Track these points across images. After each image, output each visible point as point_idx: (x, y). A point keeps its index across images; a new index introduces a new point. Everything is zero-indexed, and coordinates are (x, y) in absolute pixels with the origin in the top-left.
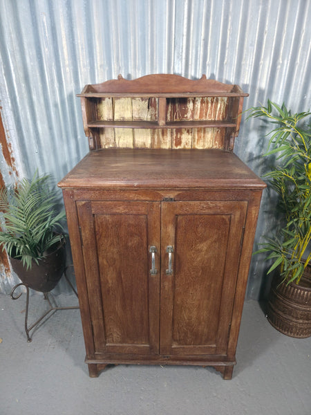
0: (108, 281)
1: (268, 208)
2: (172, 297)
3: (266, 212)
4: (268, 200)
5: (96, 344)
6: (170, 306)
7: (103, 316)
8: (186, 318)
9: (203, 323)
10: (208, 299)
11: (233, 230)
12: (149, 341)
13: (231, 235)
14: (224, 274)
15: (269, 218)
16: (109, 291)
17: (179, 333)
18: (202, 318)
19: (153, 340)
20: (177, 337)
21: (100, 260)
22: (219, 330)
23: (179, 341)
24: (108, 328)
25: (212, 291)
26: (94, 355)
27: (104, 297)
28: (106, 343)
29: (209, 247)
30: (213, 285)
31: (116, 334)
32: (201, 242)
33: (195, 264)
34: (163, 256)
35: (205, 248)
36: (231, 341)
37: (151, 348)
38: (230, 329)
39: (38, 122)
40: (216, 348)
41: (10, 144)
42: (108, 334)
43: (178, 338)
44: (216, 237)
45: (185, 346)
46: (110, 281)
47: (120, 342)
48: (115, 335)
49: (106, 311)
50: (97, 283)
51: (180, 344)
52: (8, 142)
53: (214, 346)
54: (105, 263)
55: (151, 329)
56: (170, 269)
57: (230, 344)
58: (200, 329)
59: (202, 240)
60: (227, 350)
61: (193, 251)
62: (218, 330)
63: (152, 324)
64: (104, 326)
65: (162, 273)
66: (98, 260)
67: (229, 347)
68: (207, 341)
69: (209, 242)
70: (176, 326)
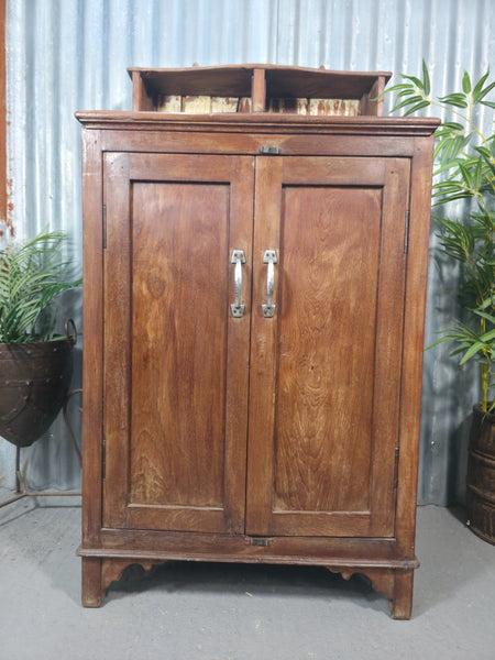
0: (146, 335)
1: (443, 302)
2: (272, 373)
3: (439, 310)
4: (441, 286)
5: (106, 503)
6: (270, 396)
7: (130, 425)
8: (303, 432)
9: (340, 448)
10: (348, 383)
11: (389, 218)
12: (223, 497)
13: (385, 230)
14: (376, 321)
15: (446, 322)
16: (146, 359)
17: (288, 473)
18: (336, 432)
19: (232, 491)
20: (284, 486)
21: (136, 284)
22: (375, 466)
23: (288, 498)
24: (136, 457)
25: (355, 361)
26: (99, 532)
27: (136, 374)
28: (128, 502)
29: (346, 259)
30: (355, 348)
31: (152, 474)
32: (329, 247)
33: (318, 296)
34: (256, 275)
35: (337, 261)
36: (402, 495)
37: (227, 515)
38: (397, 458)
39: (63, 147)
40: (370, 516)
41: (11, 181)
42: (135, 475)
43: (286, 490)
44: (356, 235)
45: (302, 512)
46: (151, 336)
47: (160, 501)
48: (150, 480)
49: (135, 411)
50: (124, 338)
51: (290, 506)
52: (8, 178)
53: (368, 512)
54: (145, 291)
55: (228, 460)
56: (270, 304)
57: (400, 503)
58: (333, 463)
59: (333, 241)
60: (395, 525)
61: (315, 267)
62: (371, 464)
63: (230, 444)
64: (130, 452)
65: (255, 312)
66: (131, 281)
67: (400, 514)
68: (350, 498)
69: (344, 245)
70: (282, 453)
